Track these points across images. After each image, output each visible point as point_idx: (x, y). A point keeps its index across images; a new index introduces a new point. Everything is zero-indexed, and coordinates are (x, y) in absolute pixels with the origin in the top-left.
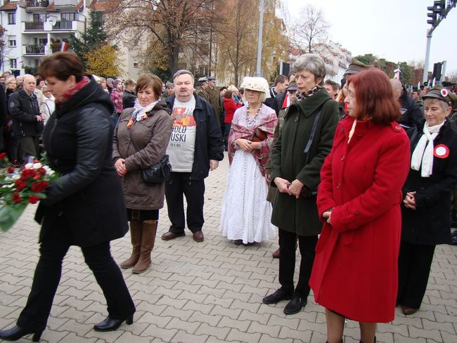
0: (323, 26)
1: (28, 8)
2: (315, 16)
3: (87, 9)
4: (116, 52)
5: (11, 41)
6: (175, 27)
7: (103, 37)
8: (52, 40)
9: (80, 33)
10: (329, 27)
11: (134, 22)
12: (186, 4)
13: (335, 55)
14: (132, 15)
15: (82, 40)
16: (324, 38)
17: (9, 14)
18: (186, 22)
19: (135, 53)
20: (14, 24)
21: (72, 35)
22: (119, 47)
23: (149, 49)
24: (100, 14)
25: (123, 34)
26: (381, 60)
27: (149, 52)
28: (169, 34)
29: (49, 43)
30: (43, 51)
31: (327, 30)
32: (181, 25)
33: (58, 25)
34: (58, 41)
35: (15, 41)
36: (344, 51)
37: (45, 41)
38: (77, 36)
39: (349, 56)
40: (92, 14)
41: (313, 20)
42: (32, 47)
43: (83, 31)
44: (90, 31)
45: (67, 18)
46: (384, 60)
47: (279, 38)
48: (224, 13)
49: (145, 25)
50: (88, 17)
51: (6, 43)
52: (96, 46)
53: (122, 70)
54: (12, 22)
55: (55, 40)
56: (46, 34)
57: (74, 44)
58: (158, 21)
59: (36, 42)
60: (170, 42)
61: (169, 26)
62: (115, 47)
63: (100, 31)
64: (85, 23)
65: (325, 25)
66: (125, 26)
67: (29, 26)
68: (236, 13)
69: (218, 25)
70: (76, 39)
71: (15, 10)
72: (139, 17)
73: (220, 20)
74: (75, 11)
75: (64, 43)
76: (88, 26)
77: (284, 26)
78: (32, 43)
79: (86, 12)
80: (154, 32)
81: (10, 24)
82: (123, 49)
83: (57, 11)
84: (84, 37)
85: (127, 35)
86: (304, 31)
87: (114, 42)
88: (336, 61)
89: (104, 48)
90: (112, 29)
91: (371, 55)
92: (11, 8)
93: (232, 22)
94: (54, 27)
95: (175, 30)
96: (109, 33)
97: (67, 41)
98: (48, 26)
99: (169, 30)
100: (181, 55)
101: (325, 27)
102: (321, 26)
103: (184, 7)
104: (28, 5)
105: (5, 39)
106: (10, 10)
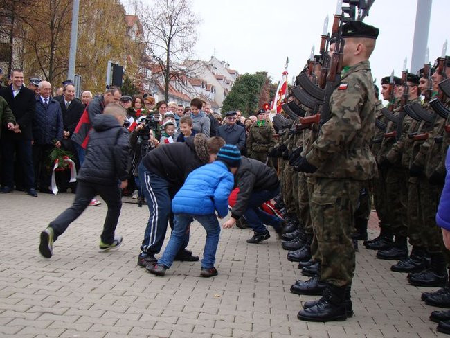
0: (189, 21)
2: (177, 5)
13: (219, 79)
16: (190, 38)
31: (195, 27)
36: (232, 73)
41: (173, 11)
65: (192, 19)
77: (139, 27)
86: (160, 27)
91: (265, 74)
101: (192, 23)
102: (185, 21)
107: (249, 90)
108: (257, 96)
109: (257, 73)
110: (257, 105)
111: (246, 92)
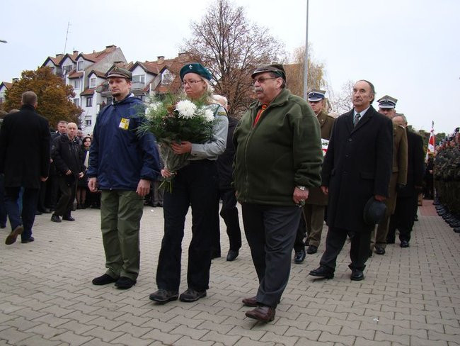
1: (103, 93)
3: (152, 92)
5: (87, 121)
12: (239, 83)
17: (88, 98)
20: (91, 106)
26: (420, 131)
35: (90, 121)
46: (423, 131)
51: (84, 122)
54: (89, 105)
71: (92, 95)
74: (142, 93)
79: (152, 94)
81: (87, 106)
92: (90, 93)
103: (237, 86)
104: (104, 90)
105: (83, 118)
106: (88, 95)
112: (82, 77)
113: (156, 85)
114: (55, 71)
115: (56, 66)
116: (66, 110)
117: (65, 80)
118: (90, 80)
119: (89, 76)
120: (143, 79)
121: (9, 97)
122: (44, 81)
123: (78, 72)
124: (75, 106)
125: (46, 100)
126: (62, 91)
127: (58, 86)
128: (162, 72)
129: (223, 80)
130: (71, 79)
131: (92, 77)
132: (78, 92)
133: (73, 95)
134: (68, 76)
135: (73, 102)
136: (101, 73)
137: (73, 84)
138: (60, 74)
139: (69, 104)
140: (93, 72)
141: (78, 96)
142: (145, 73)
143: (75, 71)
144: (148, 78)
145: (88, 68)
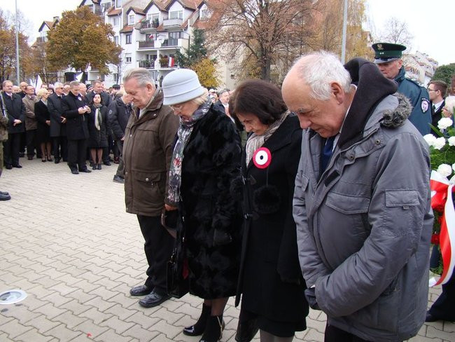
0: (407, 38)
1: (142, 30)
2: (399, 28)
3: (191, 28)
4: (215, 65)
5: (128, 58)
6: (267, 41)
7: (204, 52)
8: (161, 56)
9: (185, 49)
10: (412, 38)
11: (231, 38)
12: (277, 21)
13: (422, 65)
14: (229, 32)
15: (186, 55)
17: (127, 36)
18: (278, 37)
19: (231, 66)
20: (130, 43)
21: (178, 51)
22: (218, 61)
23: (244, 61)
24: (201, 32)
25: (221, 49)
27: (244, 64)
28: (262, 48)
29: (158, 58)
30: (153, 66)
31: (411, 41)
32: (273, 39)
33: (166, 43)
34: (166, 57)
35: (130, 58)
36: (430, 61)
37: (155, 57)
38: (182, 52)
39: (435, 65)
40: (195, 32)
41: (396, 32)
42: (144, 62)
43: (187, 48)
44: (192, 47)
45: (174, 37)
47: (365, 49)
48: (313, 28)
49: (240, 41)
50: (192, 35)
51: (124, 60)
52: (198, 60)
53: (220, 81)
54: (128, 42)
55: (163, 56)
56: (156, 51)
57: (179, 59)
58: (252, 36)
59: (148, 58)
60: (263, 55)
61: (262, 40)
62: (214, 61)
63: (201, 47)
64: (189, 40)
65: (409, 36)
66: (222, 42)
67: (142, 45)
68: (324, 27)
69: (306, 39)
70: (181, 55)
71: (131, 32)
72: (234, 33)
73: (309, 34)
74: (181, 30)
75: (171, 58)
76: (192, 43)
77: (371, 38)
78: (144, 59)
79: (190, 30)
80: (248, 46)
81: (127, 43)
82: (221, 62)
83: (165, 31)
84: (188, 52)
85: (225, 50)
87: (213, 57)
88: (422, 70)
89: (204, 62)
90: (212, 45)
92: (129, 30)
93: (320, 36)
94: (163, 45)
95: (268, 44)
96: (209, 49)
97: (173, 57)
98: (158, 44)
99: (261, 45)
100: (272, 67)
101: (409, 38)
102: (405, 37)
103: (276, 23)
104: (142, 27)
105: (123, 56)
106: (127, 32)
107: (445, 76)
108: (450, 79)
109: (451, 64)
110: (450, 85)
111: (443, 77)
112: (120, 14)
113: (194, 21)
114: (94, 9)
115: (95, 3)
116: (106, 50)
117: (104, 18)
118: (129, 17)
119: (128, 13)
120: (181, 15)
121: (51, 37)
122: (84, 21)
123: (116, 9)
124: (115, 45)
125: (87, 40)
126: (102, 30)
127: (97, 25)
128: (200, 7)
129: (262, 17)
130: (110, 16)
131: (130, 14)
132: (117, 29)
133: (113, 34)
134: (106, 13)
135: (113, 40)
136: (139, 10)
137: (112, 23)
138: (99, 12)
139: (109, 43)
140: (131, 9)
141: (117, 34)
142: (183, 9)
143: (114, 8)
144: (186, 14)
145: (126, 4)
